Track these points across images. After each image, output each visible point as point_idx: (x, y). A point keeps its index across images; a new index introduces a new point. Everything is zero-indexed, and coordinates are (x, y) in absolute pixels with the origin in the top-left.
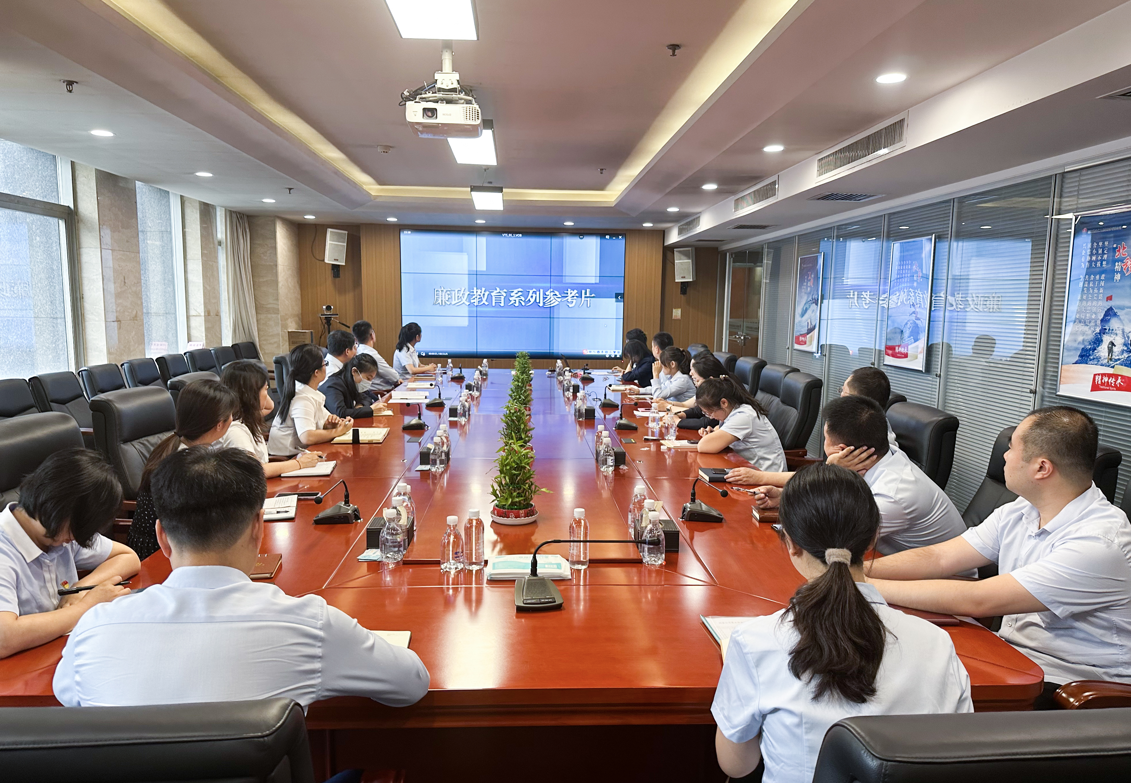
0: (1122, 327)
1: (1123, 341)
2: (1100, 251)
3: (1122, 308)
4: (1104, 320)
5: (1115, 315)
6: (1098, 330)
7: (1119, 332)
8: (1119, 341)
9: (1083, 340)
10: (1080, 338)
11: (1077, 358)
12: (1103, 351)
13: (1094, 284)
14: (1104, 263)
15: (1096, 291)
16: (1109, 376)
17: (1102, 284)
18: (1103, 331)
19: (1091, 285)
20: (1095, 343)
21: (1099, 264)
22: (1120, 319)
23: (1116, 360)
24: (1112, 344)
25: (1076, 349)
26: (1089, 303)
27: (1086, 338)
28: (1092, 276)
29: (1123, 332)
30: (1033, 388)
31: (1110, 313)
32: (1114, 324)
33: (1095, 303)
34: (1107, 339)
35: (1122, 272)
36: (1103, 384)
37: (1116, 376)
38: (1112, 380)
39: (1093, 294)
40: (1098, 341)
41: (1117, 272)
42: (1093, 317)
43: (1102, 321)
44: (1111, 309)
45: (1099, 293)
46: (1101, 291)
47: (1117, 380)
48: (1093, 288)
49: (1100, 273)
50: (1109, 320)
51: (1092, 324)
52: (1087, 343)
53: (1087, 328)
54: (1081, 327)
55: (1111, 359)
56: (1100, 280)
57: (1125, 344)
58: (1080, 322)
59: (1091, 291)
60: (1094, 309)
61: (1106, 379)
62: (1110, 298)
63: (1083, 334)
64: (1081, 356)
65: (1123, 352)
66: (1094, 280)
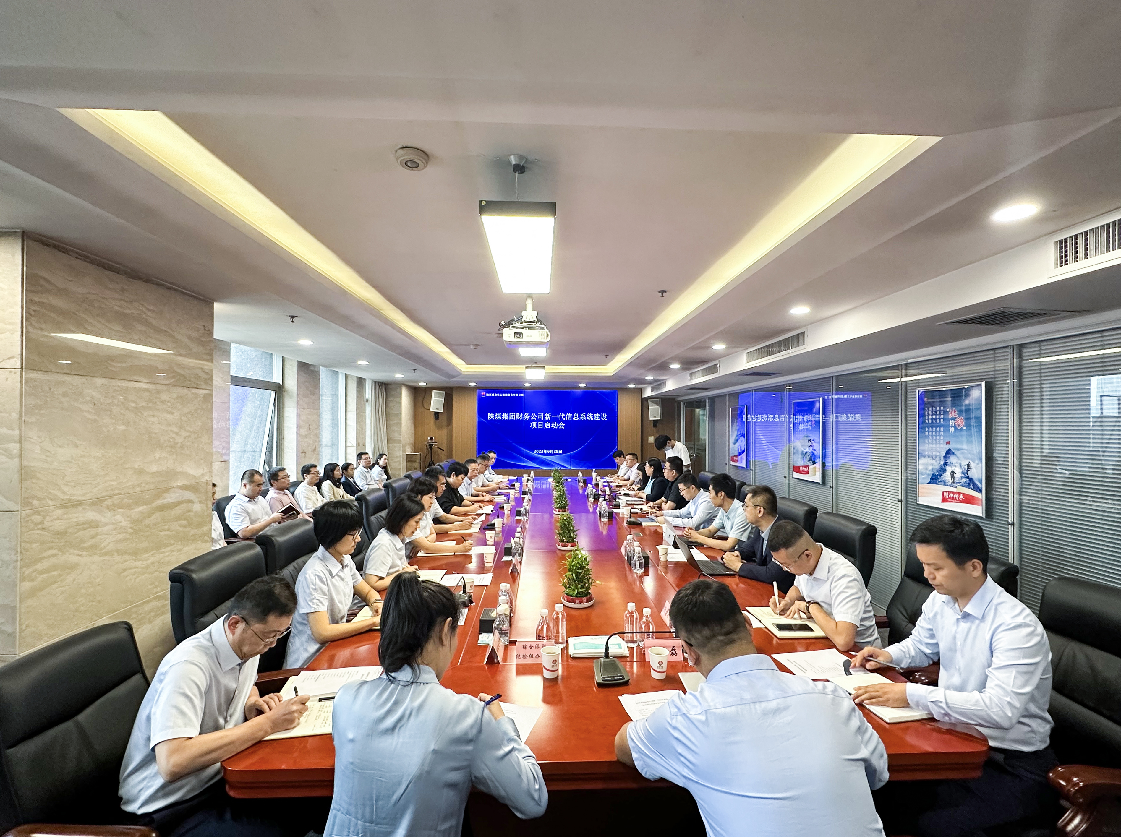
0: (959, 461)
1: (961, 471)
2: (938, 413)
3: (958, 450)
4: (945, 457)
5: (953, 453)
6: (942, 463)
7: (958, 465)
8: (958, 471)
9: (932, 469)
10: (930, 468)
11: (929, 480)
12: (947, 476)
13: (936, 433)
14: (942, 420)
15: (938, 438)
16: (954, 493)
17: (942, 433)
18: (946, 464)
19: (934, 433)
20: (940, 471)
21: (938, 421)
22: (958, 458)
23: (957, 483)
24: (953, 473)
25: (928, 475)
26: (934, 446)
27: (934, 467)
28: (934, 429)
29: (961, 466)
30: (900, 498)
31: (949, 452)
32: (952, 459)
33: (938, 446)
34: (949, 469)
35: (955, 426)
36: (949, 498)
37: (959, 494)
38: (956, 496)
39: (936, 440)
40: (943, 470)
41: (952, 427)
42: (938, 454)
43: (944, 457)
44: (949, 450)
45: (940, 439)
46: (942, 438)
47: (960, 495)
48: (936, 436)
49: (940, 427)
50: (949, 457)
51: (938, 459)
52: (935, 471)
53: (934, 461)
54: (930, 461)
55: (954, 482)
56: (940, 431)
57: (962, 473)
58: (929, 457)
59: (935, 437)
60: (938, 449)
61: (951, 495)
62: (948, 443)
63: (932, 464)
64: (932, 479)
65: (962, 477)
66: (936, 431)
